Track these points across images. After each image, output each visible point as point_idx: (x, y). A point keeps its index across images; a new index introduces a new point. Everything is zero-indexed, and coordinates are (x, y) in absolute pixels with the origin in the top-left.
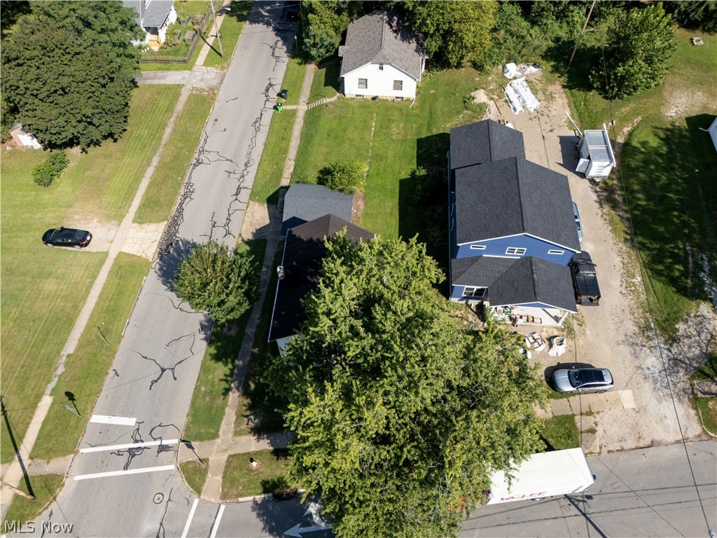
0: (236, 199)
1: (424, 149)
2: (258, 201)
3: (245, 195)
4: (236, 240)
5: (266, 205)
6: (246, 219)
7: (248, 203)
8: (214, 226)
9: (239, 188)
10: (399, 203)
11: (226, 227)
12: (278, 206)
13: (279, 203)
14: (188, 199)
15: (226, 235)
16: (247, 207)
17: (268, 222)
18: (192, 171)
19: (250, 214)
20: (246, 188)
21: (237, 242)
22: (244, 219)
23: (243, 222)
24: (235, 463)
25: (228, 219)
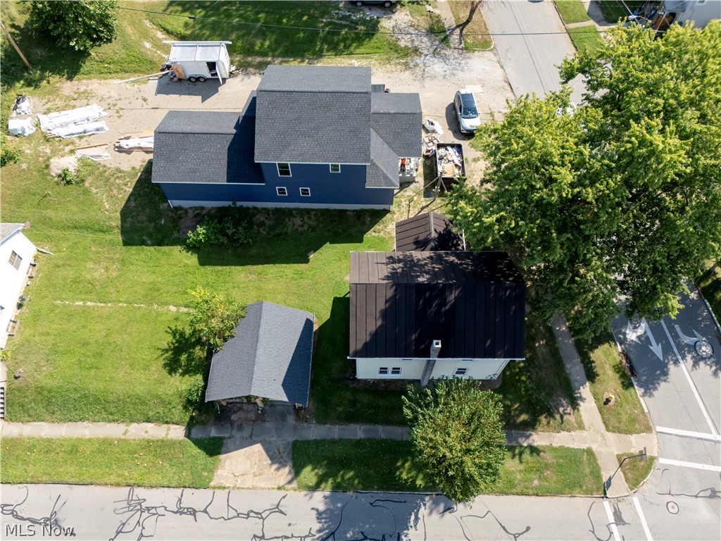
0: (205, 511)
1: (145, 238)
2: (212, 471)
3: (194, 498)
4: (290, 493)
5: (222, 457)
6: (249, 485)
7: (214, 488)
8: (263, 537)
9: (180, 511)
10: (241, 265)
11: (264, 515)
12: (227, 436)
13: (221, 435)
15: (281, 512)
16: (224, 488)
17: (258, 447)
19: (239, 480)
20: (180, 500)
21: (295, 490)
22: (249, 488)
23: (254, 488)
24: (613, 422)
25: (248, 516)
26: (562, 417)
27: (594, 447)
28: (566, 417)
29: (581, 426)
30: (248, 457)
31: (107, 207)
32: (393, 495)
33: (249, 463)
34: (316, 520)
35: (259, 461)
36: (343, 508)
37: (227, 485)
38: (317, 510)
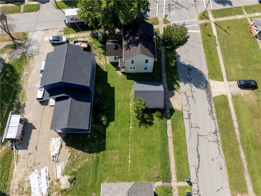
0: (188, 111)
1: (102, 143)
2: (178, 111)
3: (186, 115)
4: (181, 90)
5: (174, 108)
6: (180, 101)
7: (182, 110)
8: (192, 96)
9: (190, 118)
10: (114, 107)
11: (187, 96)
12: (168, 108)
13: (169, 109)
14: (210, 110)
15: (186, 92)
16: (182, 107)
17: (171, 99)
18: (216, 127)
19: (180, 104)
20: (187, 119)
21: (180, 90)
22: (181, 101)
23: (181, 100)
24: (157, 23)
25: (188, 100)
26: (157, 32)
27: (163, 27)
28: (157, 31)
29: (158, 29)
30: (174, 101)
31: (88, 160)
32: (178, 67)
33: (175, 101)
34: (186, 84)
35: (174, 99)
36: (183, 78)
37: (181, 107)
38: (184, 84)
